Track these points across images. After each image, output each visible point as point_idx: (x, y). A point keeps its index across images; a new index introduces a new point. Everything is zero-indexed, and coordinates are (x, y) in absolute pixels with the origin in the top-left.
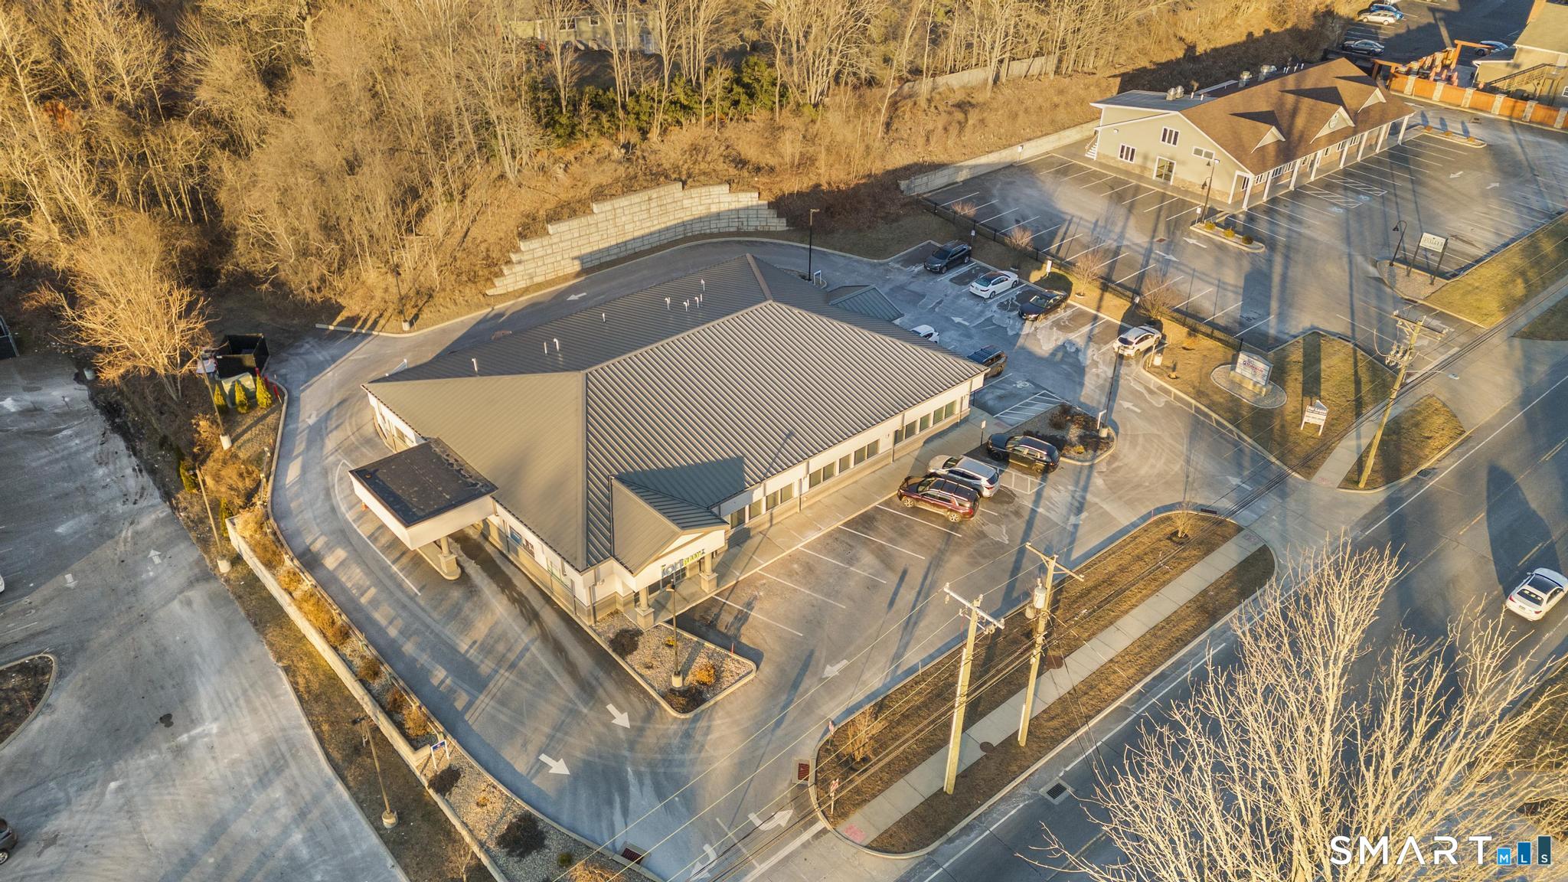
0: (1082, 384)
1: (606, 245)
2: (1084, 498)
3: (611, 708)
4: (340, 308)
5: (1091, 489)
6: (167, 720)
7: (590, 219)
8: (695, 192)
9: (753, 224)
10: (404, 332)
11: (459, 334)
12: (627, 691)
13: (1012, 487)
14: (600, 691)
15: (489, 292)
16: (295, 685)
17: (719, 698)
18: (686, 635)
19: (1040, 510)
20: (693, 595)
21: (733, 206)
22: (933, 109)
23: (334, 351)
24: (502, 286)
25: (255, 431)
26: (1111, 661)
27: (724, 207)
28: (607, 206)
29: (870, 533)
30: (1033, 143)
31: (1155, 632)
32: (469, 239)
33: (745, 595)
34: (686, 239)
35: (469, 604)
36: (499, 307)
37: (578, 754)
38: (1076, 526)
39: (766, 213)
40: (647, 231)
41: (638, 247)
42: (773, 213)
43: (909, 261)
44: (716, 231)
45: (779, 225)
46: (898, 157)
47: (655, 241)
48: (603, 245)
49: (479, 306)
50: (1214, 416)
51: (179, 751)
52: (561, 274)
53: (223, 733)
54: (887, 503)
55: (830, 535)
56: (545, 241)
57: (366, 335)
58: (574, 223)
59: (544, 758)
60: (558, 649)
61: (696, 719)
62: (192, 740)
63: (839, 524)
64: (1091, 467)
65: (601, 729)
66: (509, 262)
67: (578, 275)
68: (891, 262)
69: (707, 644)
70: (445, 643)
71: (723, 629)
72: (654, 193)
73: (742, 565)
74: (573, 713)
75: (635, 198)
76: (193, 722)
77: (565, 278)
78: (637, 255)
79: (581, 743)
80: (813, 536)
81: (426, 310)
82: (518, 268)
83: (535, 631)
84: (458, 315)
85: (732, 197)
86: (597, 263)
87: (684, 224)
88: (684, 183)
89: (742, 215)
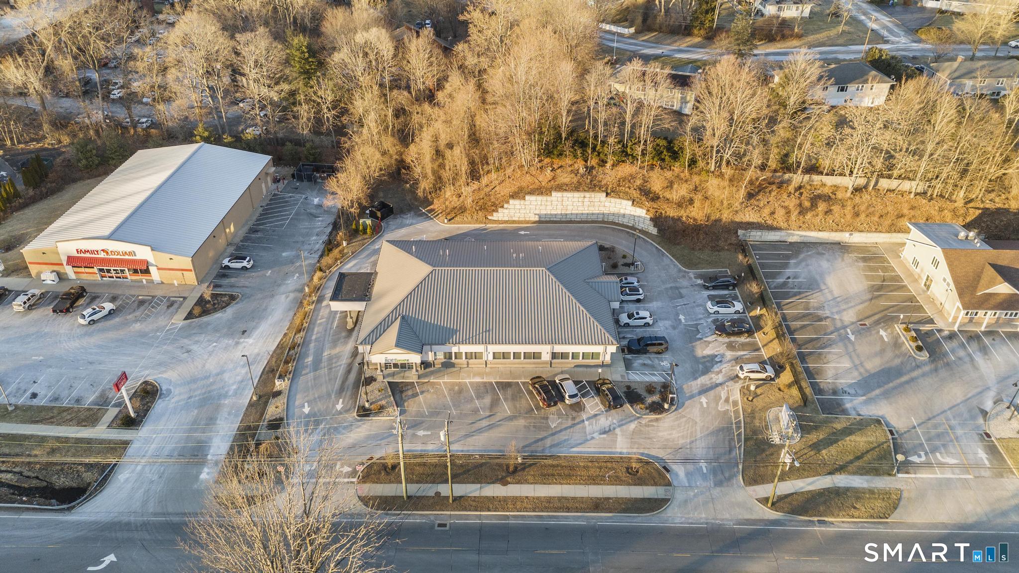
0: (696, 379)
1: (555, 213)
2: (614, 429)
3: (341, 400)
4: (432, 203)
5: (624, 427)
6: (244, 332)
7: (549, 198)
8: (613, 200)
9: (641, 226)
10: (444, 223)
11: (462, 232)
12: (351, 398)
13: (587, 406)
14: (344, 393)
15: (489, 217)
16: (282, 340)
17: (374, 418)
18: (389, 390)
19: (586, 423)
20: (408, 377)
21: (632, 213)
22: (797, 194)
23: (414, 221)
24: (496, 216)
25: (357, 243)
26: (527, 497)
27: (627, 212)
28: (559, 194)
29: (502, 391)
30: (863, 235)
31: (560, 499)
32: (494, 190)
33: (425, 388)
34: (603, 222)
35: (343, 340)
36: (489, 226)
37: (316, 409)
38: (593, 438)
39: (648, 222)
40: (580, 212)
41: (573, 218)
42: (652, 223)
43: (700, 276)
44: (621, 223)
45: (654, 231)
46: (747, 216)
47: (584, 218)
48: (554, 212)
49: (481, 222)
50: (743, 430)
51: (237, 343)
52: (527, 219)
53: (251, 345)
54: (524, 383)
55: (485, 383)
56: (522, 202)
57: (432, 219)
58: (539, 198)
59: (306, 404)
60: (349, 371)
61: (359, 421)
62: (243, 342)
63: (493, 381)
64: (639, 418)
65: (331, 406)
66: (502, 207)
67: (535, 222)
68: (692, 273)
69: (392, 398)
70: (322, 349)
71: (403, 396)
72: (587, 195)
73: (437, 376)
74: (329, 395)
75: (576, 194)
76: (249, 337)
77: (528, 222)
78: (571, 222)
79: (320, 406)
80: (478, 380)
81: (458, 216)
82: (505, 211)
83: (349, 361)
84: (470, 223)
85: (633, 208)
86: (548, 219)
87: (603, 214)
88: (607, 194)
89: (636, 219)
